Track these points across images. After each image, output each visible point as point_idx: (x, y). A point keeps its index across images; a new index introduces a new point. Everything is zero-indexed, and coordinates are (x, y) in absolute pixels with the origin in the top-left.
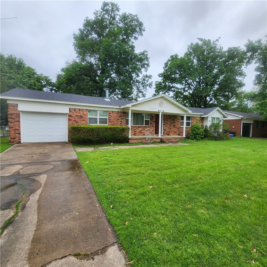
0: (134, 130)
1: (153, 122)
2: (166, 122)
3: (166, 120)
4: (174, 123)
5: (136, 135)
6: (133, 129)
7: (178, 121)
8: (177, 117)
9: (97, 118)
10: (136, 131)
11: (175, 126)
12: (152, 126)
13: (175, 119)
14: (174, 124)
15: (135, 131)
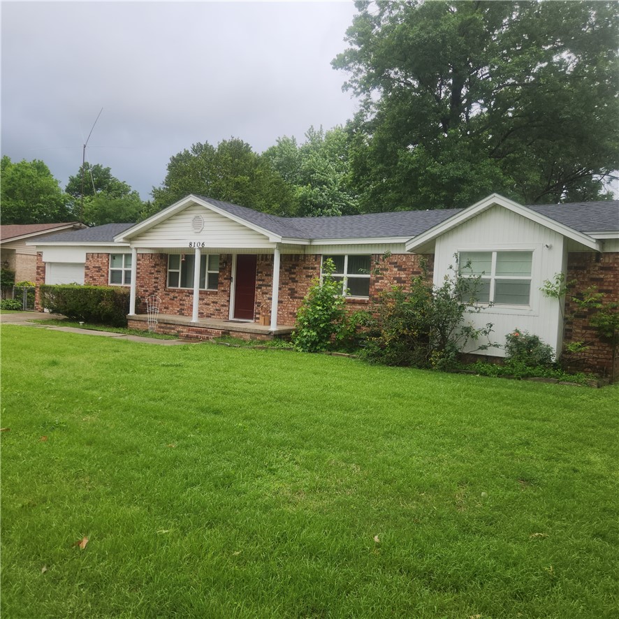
0: (181, 300)
1: (225, 279)
2: (263, 280)
3: (264, 273)
4: (294, 280)
5: (183, 314)
6: (179, 298)
7: (307, 276)
8: (304, 261)
9: (121, 271)
10: (184, 302)
11: (296, 295)
12: (223, 291)
13: (294, 266)
14: (293, 286)
15: (181, 302)
